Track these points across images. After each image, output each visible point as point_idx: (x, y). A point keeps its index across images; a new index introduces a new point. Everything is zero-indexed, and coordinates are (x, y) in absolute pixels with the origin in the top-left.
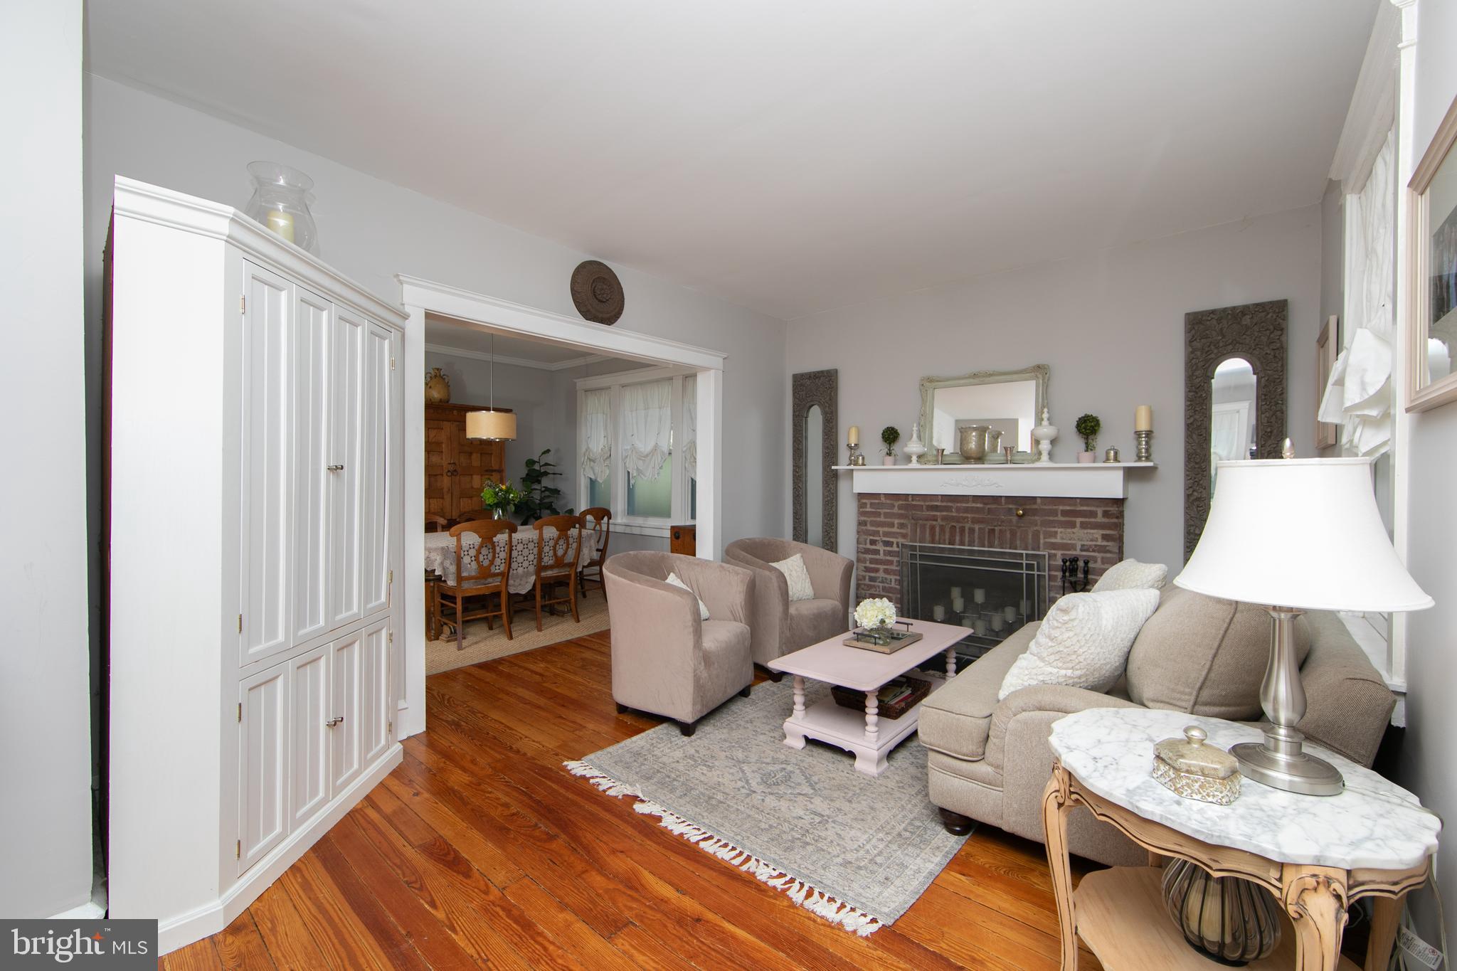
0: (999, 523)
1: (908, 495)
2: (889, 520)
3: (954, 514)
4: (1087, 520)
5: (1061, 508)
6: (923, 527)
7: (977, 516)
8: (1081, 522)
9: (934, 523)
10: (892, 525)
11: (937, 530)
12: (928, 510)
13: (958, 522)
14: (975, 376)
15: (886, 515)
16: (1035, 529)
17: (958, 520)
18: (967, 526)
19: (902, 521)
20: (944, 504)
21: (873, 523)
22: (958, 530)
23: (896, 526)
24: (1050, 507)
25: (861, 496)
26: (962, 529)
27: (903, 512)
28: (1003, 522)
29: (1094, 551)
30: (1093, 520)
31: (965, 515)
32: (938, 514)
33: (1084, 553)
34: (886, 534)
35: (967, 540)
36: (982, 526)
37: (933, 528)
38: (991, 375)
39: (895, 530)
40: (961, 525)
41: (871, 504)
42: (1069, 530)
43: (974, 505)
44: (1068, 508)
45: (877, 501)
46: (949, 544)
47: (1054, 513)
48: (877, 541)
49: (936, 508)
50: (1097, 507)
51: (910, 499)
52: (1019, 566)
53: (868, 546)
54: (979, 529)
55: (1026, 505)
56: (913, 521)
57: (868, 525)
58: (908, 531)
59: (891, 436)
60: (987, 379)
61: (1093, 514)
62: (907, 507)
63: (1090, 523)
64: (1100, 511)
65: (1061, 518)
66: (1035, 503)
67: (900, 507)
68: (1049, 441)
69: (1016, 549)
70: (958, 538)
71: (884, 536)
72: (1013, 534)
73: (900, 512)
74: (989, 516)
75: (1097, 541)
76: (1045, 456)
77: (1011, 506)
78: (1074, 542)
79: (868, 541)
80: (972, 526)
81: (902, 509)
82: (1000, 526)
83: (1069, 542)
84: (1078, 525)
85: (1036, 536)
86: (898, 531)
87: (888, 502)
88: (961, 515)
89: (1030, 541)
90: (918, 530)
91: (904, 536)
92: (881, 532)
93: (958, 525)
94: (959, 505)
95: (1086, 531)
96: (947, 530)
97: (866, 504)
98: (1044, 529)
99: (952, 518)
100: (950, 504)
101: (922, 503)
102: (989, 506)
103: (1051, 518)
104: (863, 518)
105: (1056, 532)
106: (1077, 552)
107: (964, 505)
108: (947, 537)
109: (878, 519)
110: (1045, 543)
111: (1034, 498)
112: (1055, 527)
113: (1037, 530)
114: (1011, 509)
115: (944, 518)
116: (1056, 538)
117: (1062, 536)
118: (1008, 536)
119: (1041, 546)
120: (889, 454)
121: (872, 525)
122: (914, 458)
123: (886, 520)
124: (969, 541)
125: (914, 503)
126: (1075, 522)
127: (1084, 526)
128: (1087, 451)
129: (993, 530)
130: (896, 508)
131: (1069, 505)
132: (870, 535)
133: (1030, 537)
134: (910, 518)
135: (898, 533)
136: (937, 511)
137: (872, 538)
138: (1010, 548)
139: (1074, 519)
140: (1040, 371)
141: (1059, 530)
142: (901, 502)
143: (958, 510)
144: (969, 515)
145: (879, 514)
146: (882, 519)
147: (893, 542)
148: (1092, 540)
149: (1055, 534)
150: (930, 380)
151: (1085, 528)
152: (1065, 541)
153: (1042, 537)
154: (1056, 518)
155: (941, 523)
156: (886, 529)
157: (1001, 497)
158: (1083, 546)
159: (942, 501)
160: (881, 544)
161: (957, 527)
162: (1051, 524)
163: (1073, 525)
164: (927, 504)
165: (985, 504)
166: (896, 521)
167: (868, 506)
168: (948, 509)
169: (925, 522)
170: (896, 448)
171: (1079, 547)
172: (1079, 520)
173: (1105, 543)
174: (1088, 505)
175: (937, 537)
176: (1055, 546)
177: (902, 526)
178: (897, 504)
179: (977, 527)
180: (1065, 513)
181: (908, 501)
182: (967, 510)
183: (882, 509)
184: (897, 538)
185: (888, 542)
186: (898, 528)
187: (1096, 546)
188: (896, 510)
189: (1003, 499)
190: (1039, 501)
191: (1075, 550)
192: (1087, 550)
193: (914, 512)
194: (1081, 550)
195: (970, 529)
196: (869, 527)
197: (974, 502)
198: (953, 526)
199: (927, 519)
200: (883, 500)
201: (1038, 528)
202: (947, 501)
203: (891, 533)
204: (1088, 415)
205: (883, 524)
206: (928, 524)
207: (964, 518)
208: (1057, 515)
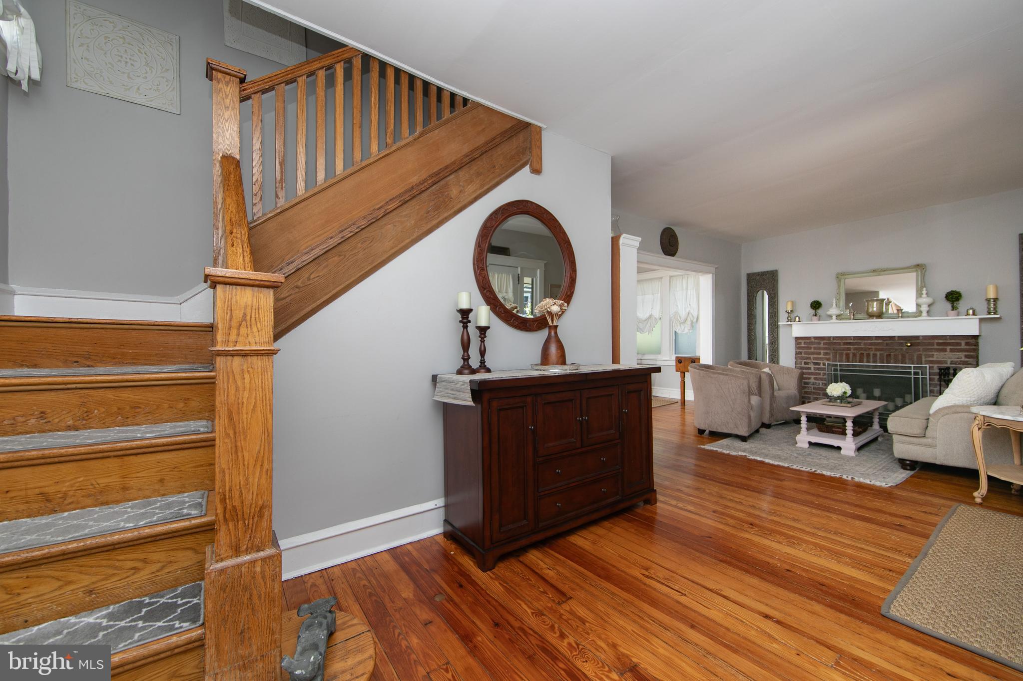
0: (894, 351)
1: (830, 337)
2: (817, 351)
3: (863, 347)
4: (954, 347)
5: (936, 341)
6: (841, 354)
7: (878, 347)
8: (950, 349)
9: (849, 352)
10: (820, 354)
11: (851, 355)
12: (844, 345)
13: (865, 350)
14: (874, 271)
15: (815, 348)
16: (919, 353)
18: (872, 353)
19: (826, 351)
20: (855, 341)
21: (806, 353)
22: (865, 355)
23: (822, 354)
24: (929, 341)
25: (797, 338)
26: (869, 354)
27: (827, 346)
28: (896, 350)
29: (959, 364)
30: (959, 347)
31: (870, 347)
32: (851, 346)
33: (953, 365)
34: (815, 359)
35: (872, 360)
36: (881, 352)
37: (847, 355)
38: (885, 271)
39: (821, 356)
40: (867, 352)
41: (805, 342)
42: (942, 353)
43: (876, 341)
44: (941, 341)
45: (808, 341)
46: (860, 363)
47: (932, 344)
48: (809, 362)
49: (850, 344)
50: (962, 340)
51: (832, 339)
52: (910, 373)
53: (803, 365)
54: (880, 354)
55: (914, 340)
56: (834, 351)
58: (831, 356)
59: (816, 305)
60: (883, 273)
61: (959, 344)
62: (829, 344)
63: (956, 349)
64: (963, 342)
65: (936, 347)
66: (919, 339)
67: (824, 344)
68: (927, 306)
69: (905, 364)
70: (865, 360)
72: (904, 356)
73: (825, 346)
74: (887, 347)
75: (961, 358)
76: (924, 314)
77: (902, 341)
78: (946, 359)
79: (803, 363)
80: (875, 353)
83: (943, 359)
84: (948, 350)
85: (920, 357)
86: (824, 356)
87: (816, 341)
88: (867, 347)
89: (916, 359)
90: (838, 356)
91: (828, 359)
92: (812, 358)
93: (865, 353)
94: (866, 341)
95: (954, 353)
96: (858, 356)
97: (801, 342)
98: (925, 353)
99: (862, 349)
101: (840, 341)
102: (887, 342)
103: (930, 347)
104: (799, 350)
105: (933, 355)
106: (948, 365)
107: (869, 341)
108: (858, 359)
109: (810, 351)
110: (926, 361)
111: (918, 336)
112: (932, 352)
113: (921, 354)
114: (902, 343)
115: (855, 349)
116: (933, 357)
117: (937, 356)
118: (901, 357)
119: (923, 362)
120: (816, 315)
122: (834, 317)
123: (815, 351)
125: (835, 341)
127: (952, 351)
128: (953, 310)
129: (890, 355)
131: (943, 340)
132: (805, 359)
133: (915, 357)
134: (832, 349)
135: (823, 358)
138: (902, 364)
139: (945, 347)
140: (920, 268)
141: (936, 353)
142: (825, 341)
143: (865, 344)
144: (873, 347)
145: (810, 348)
146: (812, 350)
147: (820, 363)
148: (958, 358)
150: (843, 274)
152: (937, 359)
153: (923, 357)
154: (933, 347)
155: (853, 352)
156: (816, 356)
157: (895, 336)
158: (951, 361)
160: (812, 364)
162: (931, 350)
163: (945, 350)
164: (843, 341)
165: (884, 340)
166: (822, 352)
167: (803, 344)
168: (859, 344)
169: (842, 351)
170: (820, 311)
171: (949, 362)
172: (948, 348)
173: (967, 360)
174: (955, 339)
175: (851, 360)
176: (934, 362)
177: (826, 354)
178: (822, 342)
179: (878, 353)
180: (938, 344)
181: (830, 340)
182: (871, 344)
183: (812, 345)
184: (823, 360)
185: (817, 363)
187: (961, 361)
188: (822, 345)
190: (921, 338)
191: (947, 364)
192: (955, 364)
193: (835, 346)
194: (951, 364)
195: (873, 354)
196: (803, 355)
197: (876, 339)
198: (861, 353)
199: (844, 350)
200: (813, 340)
201: (921, 353)
202: (858, 340)
203: (819, 358)
204: (954, 290)
205: (813, 353)
206: (845, 352)
207: (870, 349)
208: (934, 345)
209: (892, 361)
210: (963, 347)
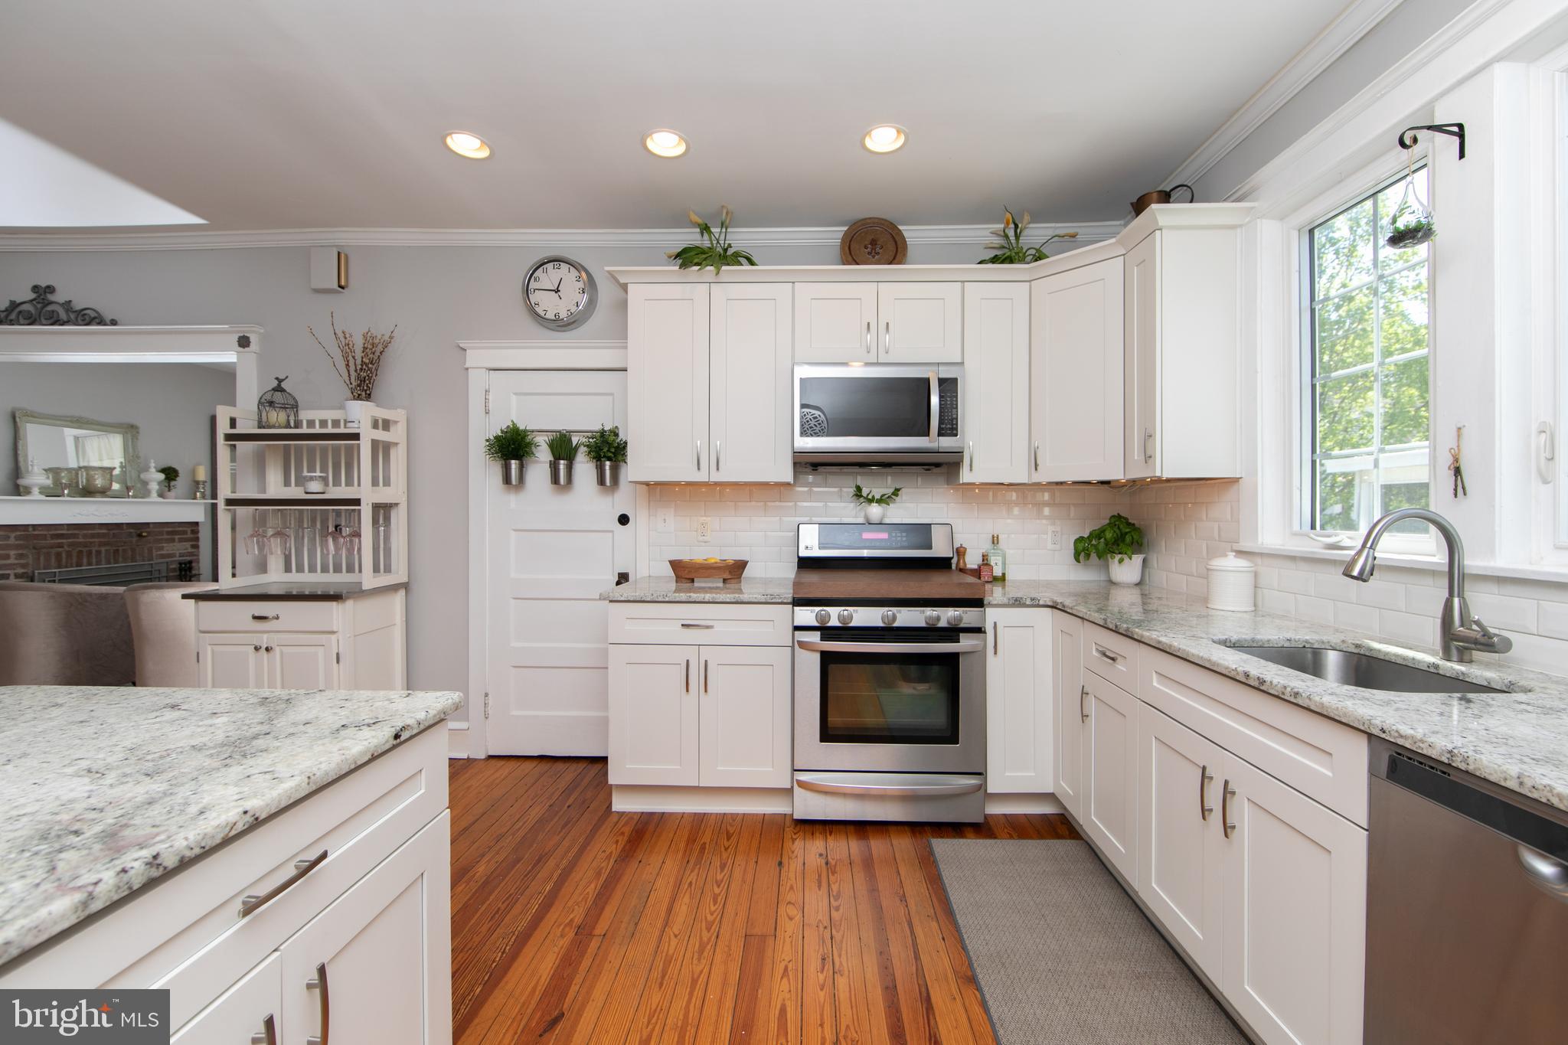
0: (122, 544)
1: (28, 525)
3: (81, 541)
5: (166, 529)
6: (48, 554)
7: (102, 540)
8: (179, 539)
9: (60, 550)
10: (9, 557)
11: (64, 556)
12: (52, 538)
13: (86, 546)
16: (149, 545)
17: (85, 544)
18: (94, 549)
19: (21, 552)
20: (70, 532)
22: (85, 554)
23: (12, 557)
24: (158, 529)
26: (89, 552)
27: (21, 543)
28: (125, 543)
29: (186, 556)
31: (91, 541)
32: (64, 541)
33: (181, 558)
35: (94, 561)
36: (108, 548)
37: (58, 554)
39: (12, 561)
40: (88, 549)
42: (171, 544)
43: (100, 531)
44: (170, 529)
47: (161, 533)
49: (62, 536)
50: (188, 527)
51: (31, 529)
54: (106, 550)
55: (139, 530)
56: (34, 551)
58: (29, 560)
61: (185, 533)
62: (26, 537)
63: (183, 538)
64: (189, 530)
65: (165, 537)
66: (149, 527)
67: (16, 538)
70: (84, 561)
72: (133, 550)
73: (18, 542)
74: (113, 540)
75: (187, 549)
76: (154, 494)
77: (132, 530)
78: (175, 552)
80: (99, 549)
81: (20, 540)
82: (122, 546)
83: (172, 552)
84: (177, 540)
85: (150, 550)
86: (16, 562)
88: (88, 541)
89: (146, 555)
90: (41, 558)
91: (23, 566)
93: (85, 549)
94: (86, 532)
95: (181, 544)
96: (74, 555)
98: (155, 545)
99: (79, 544)
100: (76, 532)
101: (46, 533)
102: (112, 532)
103: (160, 537)
105: (163, 547)
107: (90, 532)
108: (74, 560)
110: (157, 555)
111: (148, 524)
112: (162, 543)
113: (150, 547)
114: (131, 533)
115: (71, 544)
116: (163, 550)
117: (169, 548)
118: (130, 553)
119: (154, 557)
122: (34, 490)
124: (96, 561)
125: (36, 533)
126: (174, 538)
127: (181, 540)
128: (172, 491)
129: (118, 550)
130: (12, 539)
131: (172, 528)
133: (146, 551)
134: (31, 548)
135: (14, 564)
136: (63, 538)
138: (132, 562)
139: (174, 536)
140: (129, 429)
141: (165, 545)
142: (18, 533)
143: (83, 536)
144: (96, 540)
148: (185, 549)
149: (162, 548)
151: (182, 542)
152: (169, 552)
153: (154, 551)
154: (163, 537)
155: (67, 549)
157: (122, 524)
158: (180, 553)
159: (67, 530)
161: (84, 551)
162: (160, 541)
163: (173, 540)
164: (51, 533)
165: (110, 530)
166: (13, 553)
168: (75, 536)
169: (50, 550)
171: (178, 555)
172: (177, 537)
173: (193, 550)
174: (182, 527)
175: (64, 563)
176: (163, 556)
177: (20, 556)
178: (12, 535)
179: (103, 549)
180: (168, 533)
181: (28, 531)
182: (93, 536)
184: (14, 569)
186: (15, 559)
188: (12, 542)
189: (124, 525)
190: (151, 526)
192: (183, 556)
193: (35, 542)
194: (180, 557)
195: (97, 551)
197: (99, 528)
198: (80, 551)
199: (51, 547)
201: (151, 545)
202: (74, 529)
204: (169, 465)
206: (54, 550)
207: (90, 543)
208: (163, 535)
209: (121, 559)
210: (189, 535)
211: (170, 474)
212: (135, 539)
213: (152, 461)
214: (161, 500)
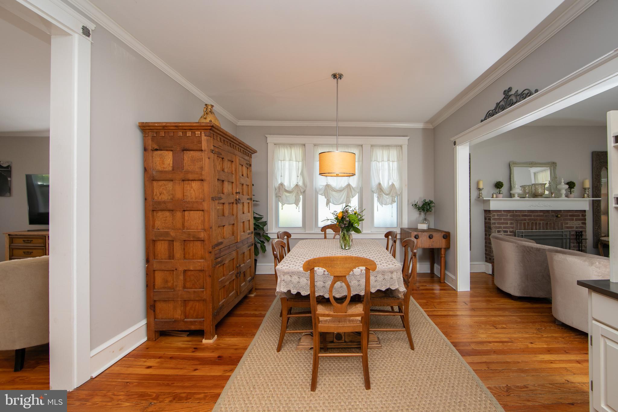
0: (549, 220)
1: (514, 210)
2: (506, 221)
3: (533, 218)
4: (577, 218)
5: (569, 214)
6: (521, 223)
7: (541, 218)
8: (575, 219)
9: (525, 222)
10: (507, 223)
11: (526, 224)
12: (522, 217)
13: (535, 221)
15: (504, 219)
16: (561, 222)
17: (534, 220)
18: (538, 222)
19: (512, 222)
20: (529, 214)
21: (499, 223)
22: (534, 224)
23: (509, 224)
24: (566, 214)
26: (536, 224)
27: (512, 218)
28: (551, 220)
29: (579, 228)
30: (579, 218)
31: (537, 218)
32: (527, 218)
33: (576, 229)
34: (504, 228)
35: (538, 227)
37: (524, 224)
39: (509, 225)
40: (535, 222)
41: (497, 215)
42: (572, 222)
43: (540, 214)
44: (571, 214)
45: (500, 214)
46: (531, 230)
47: (567, 216)
48: (500, 231)
49: (525, 215)
50: (580, 213)
51: (515, 212)
54: (543, 223)
55: (557, 213)
56: (516, 222)
57: (496, 224)
58: (514, 225)
59: (499, 185)
61: (579, 216)
62: (513, 216)
64: (581, 215)
65: (569, 217)
66: (561, 212)
67: (510, 216)
68: (564, 190)
70: (534, 227)
71: (504, 229)
72: (554, 224)
74: (546, 218)
75: (580, 225)
76: (564, 196)
77: (553, 214)
78: (574, 226)
79: (496, 231)
80: (540, 222)
81: (511, 217)
82: (549, 221)
83: (572, 226)
84: (574, 220)
85: (562, 224)
86: (510, 226)
87: (505, 213)
88: (535, 218)
89: (560, 226)
90: (519, 225)
91: (512, 228)
92: (502, 227)
93: (534, 222)
94: (534, 214)
95: (577, 222)
96: (530, 224)
98: (564, 221)
100: (531, 214)
101: (520, 214)
102: (545, 214)
103: (566, 218)
107: (536, 214)
108: (530, 227)
109: (501, 221)
110: (565, 227)
112: (567, 221)
115: (529, 219)
116: (568, 224)
117: (571, 223)
118: (553, 225)
119: (564, 228)
120: (500, 193)
121: (498, 224)
122: (516, 195)
123: (504, 221)
124: (539, 228)
125: (516, 214)
126: (573, 219)
127: (576, 220)
128: (572, 194)
129: (547, 223)
130: (509, 216)
131: (572, 213)
132: (497, 228)
133: (560, 224)
134: (515, 220)
135: (510, 227)
136: (526, 217)
137: (498, 229)
138: (553, 230)
139: (573, 218)
140: (553, 164)
141: (569, 222)
142: (511, 214)
143: (534, 216)
144: (539, 218)
145: (501, 219)
146: (502, 221)
147: (508, 231)
148: (579, 225)
149: (567, 223)
150: (513, 163)
151: (577, 221)
152: (570, 226)
153: (564, 224)
154: (568, 218)
155: (528, 222)
156: (504, 225)
157: (550, 210)
158: (576, 227)
159: (528, 213)
160: (503, 232)
161: (534, 223)
163: (573, 220)
164: (522, 214)
165: (544, 213)
166: (509, 222)
167: (496, 216)
168: (530, 216)
169: (521, 222)
170: (502, 190)
171: (575, 227)
172: (575, 218)
174: (577, 213)
175: (526, 228)
176: (568, 228)
178: (509, 214)
179: (541, 222)
180: (570, 216)
181: (514, 213)
182: (537, 216)
183: (502, 217)
184: (510, 229)
185: (506, 231)
186: (510, 224)
187: (580, 226)
188: (509, 217)
189: (550, 211)
190: (562, 212)
192: (578, 228)
193: (516, 218)
194: (576, 228)
195: (539, 223)
197: (540, 213)
198: (532, 222)
199: (522, 220)
200: (503, 213)
202: (530, 213)
203: (507, 227)
204: (570, 181)
205: (503, 223)
206: (523, 222)
207: (536, 219)
209: (549, 228)
210: (581, 217)
211: (571, 185)
212: (555, 218)
213: (563, 179)
214: (567, 198)
